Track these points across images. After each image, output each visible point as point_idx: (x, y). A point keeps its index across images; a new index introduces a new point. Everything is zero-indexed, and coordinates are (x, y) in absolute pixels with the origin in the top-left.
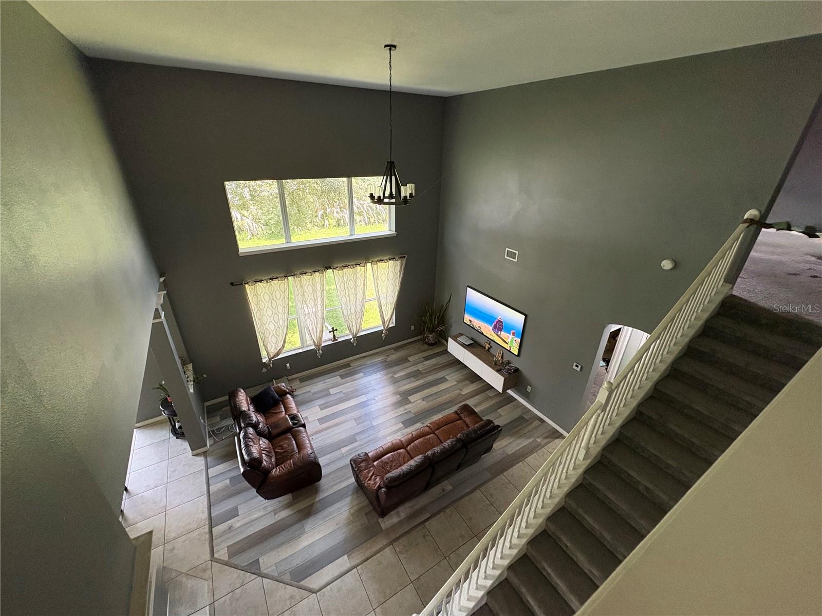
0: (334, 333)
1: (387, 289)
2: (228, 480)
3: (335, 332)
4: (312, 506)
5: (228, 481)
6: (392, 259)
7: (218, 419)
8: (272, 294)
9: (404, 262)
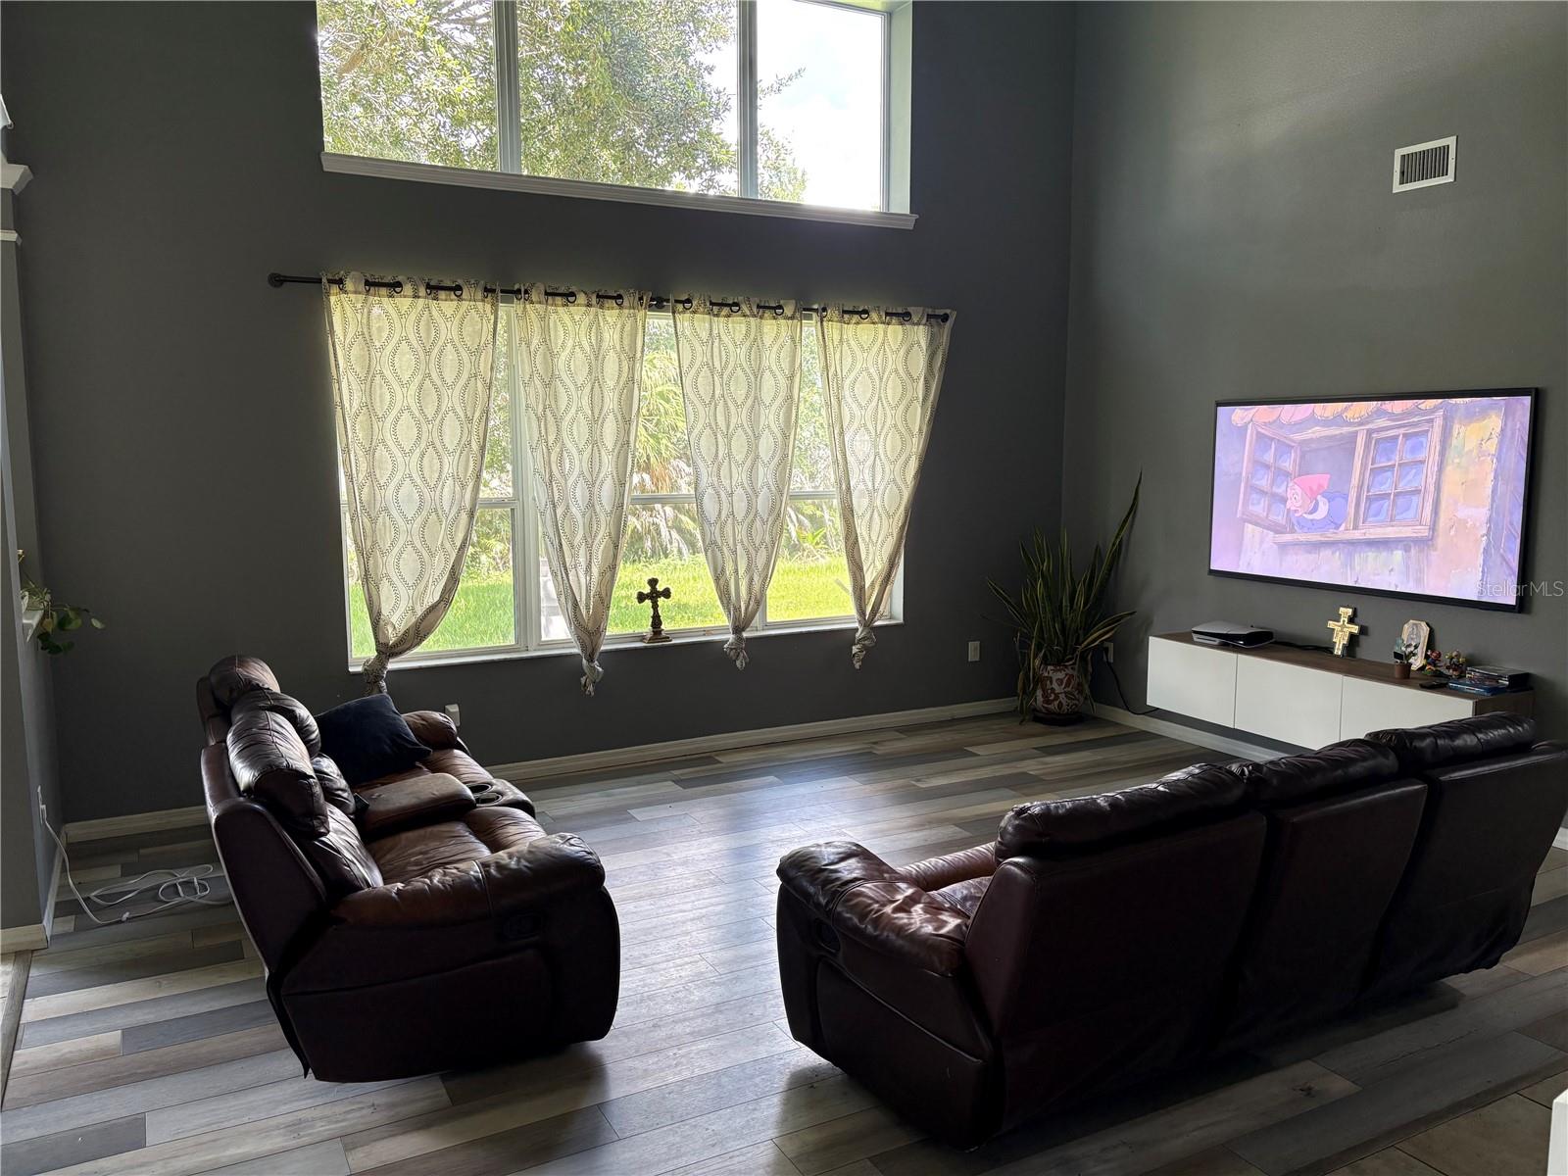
0: (655, 607)
1: (876, 446)
2: (120, 1031)
3: (661, 601)
4: (563, 1121)
5: (113, 1038)
6: (897, 315)
7: (117, 871)
8: (428, 353)
9: (945, 339)
